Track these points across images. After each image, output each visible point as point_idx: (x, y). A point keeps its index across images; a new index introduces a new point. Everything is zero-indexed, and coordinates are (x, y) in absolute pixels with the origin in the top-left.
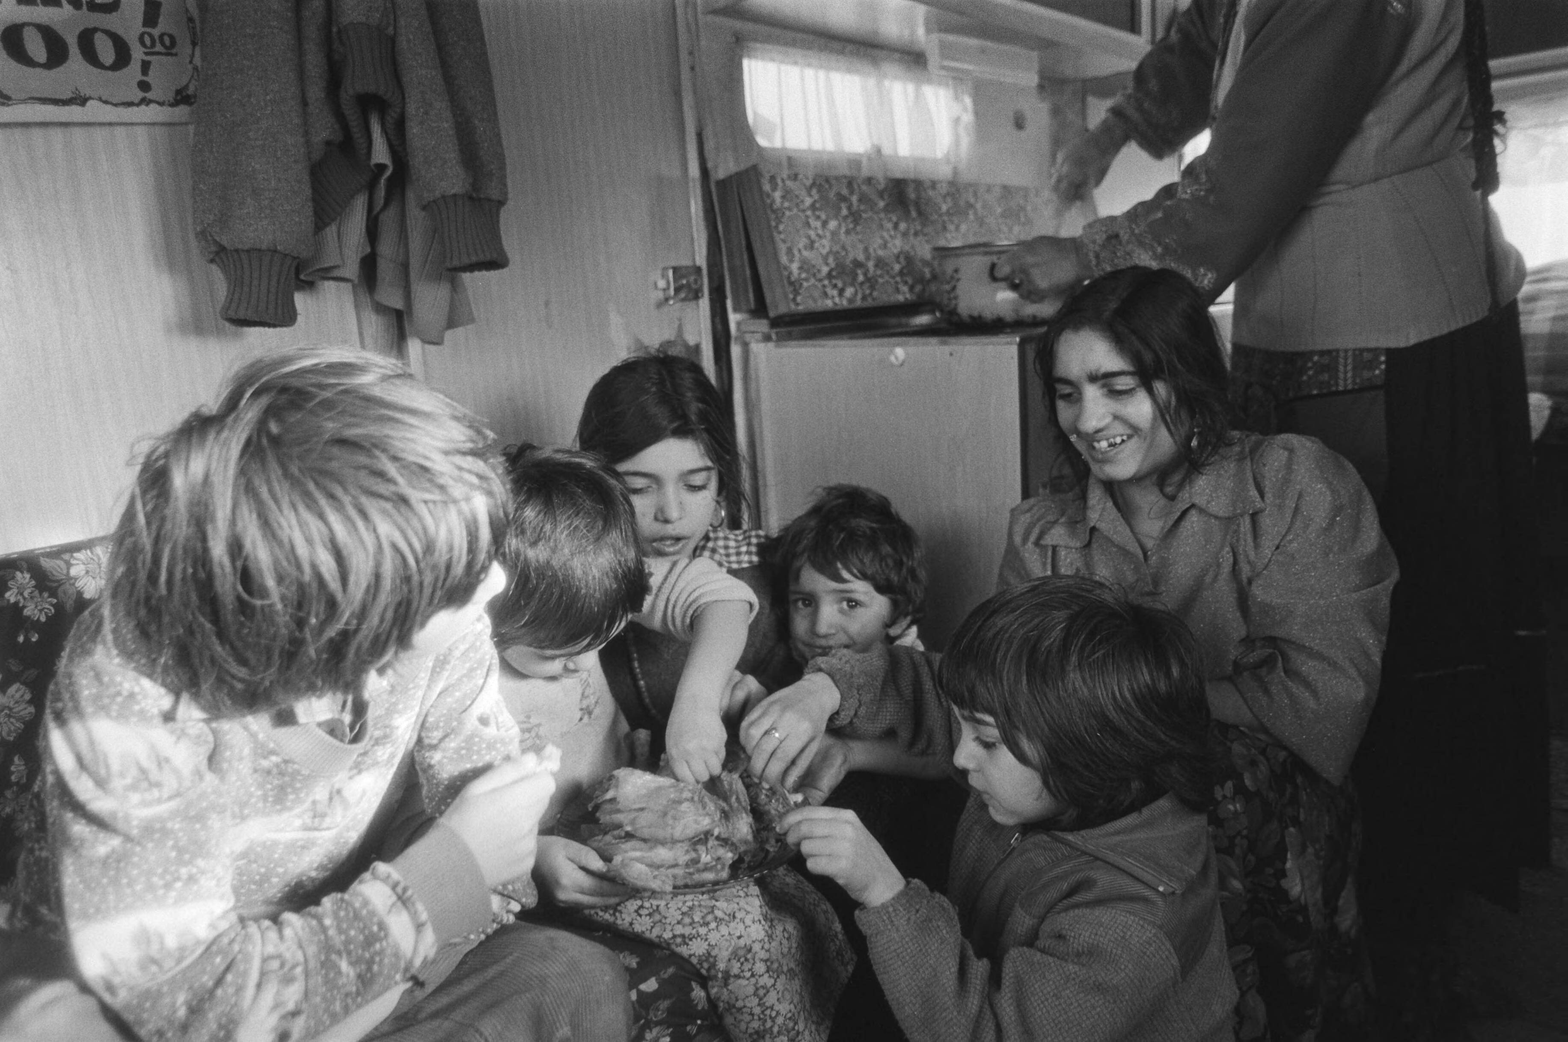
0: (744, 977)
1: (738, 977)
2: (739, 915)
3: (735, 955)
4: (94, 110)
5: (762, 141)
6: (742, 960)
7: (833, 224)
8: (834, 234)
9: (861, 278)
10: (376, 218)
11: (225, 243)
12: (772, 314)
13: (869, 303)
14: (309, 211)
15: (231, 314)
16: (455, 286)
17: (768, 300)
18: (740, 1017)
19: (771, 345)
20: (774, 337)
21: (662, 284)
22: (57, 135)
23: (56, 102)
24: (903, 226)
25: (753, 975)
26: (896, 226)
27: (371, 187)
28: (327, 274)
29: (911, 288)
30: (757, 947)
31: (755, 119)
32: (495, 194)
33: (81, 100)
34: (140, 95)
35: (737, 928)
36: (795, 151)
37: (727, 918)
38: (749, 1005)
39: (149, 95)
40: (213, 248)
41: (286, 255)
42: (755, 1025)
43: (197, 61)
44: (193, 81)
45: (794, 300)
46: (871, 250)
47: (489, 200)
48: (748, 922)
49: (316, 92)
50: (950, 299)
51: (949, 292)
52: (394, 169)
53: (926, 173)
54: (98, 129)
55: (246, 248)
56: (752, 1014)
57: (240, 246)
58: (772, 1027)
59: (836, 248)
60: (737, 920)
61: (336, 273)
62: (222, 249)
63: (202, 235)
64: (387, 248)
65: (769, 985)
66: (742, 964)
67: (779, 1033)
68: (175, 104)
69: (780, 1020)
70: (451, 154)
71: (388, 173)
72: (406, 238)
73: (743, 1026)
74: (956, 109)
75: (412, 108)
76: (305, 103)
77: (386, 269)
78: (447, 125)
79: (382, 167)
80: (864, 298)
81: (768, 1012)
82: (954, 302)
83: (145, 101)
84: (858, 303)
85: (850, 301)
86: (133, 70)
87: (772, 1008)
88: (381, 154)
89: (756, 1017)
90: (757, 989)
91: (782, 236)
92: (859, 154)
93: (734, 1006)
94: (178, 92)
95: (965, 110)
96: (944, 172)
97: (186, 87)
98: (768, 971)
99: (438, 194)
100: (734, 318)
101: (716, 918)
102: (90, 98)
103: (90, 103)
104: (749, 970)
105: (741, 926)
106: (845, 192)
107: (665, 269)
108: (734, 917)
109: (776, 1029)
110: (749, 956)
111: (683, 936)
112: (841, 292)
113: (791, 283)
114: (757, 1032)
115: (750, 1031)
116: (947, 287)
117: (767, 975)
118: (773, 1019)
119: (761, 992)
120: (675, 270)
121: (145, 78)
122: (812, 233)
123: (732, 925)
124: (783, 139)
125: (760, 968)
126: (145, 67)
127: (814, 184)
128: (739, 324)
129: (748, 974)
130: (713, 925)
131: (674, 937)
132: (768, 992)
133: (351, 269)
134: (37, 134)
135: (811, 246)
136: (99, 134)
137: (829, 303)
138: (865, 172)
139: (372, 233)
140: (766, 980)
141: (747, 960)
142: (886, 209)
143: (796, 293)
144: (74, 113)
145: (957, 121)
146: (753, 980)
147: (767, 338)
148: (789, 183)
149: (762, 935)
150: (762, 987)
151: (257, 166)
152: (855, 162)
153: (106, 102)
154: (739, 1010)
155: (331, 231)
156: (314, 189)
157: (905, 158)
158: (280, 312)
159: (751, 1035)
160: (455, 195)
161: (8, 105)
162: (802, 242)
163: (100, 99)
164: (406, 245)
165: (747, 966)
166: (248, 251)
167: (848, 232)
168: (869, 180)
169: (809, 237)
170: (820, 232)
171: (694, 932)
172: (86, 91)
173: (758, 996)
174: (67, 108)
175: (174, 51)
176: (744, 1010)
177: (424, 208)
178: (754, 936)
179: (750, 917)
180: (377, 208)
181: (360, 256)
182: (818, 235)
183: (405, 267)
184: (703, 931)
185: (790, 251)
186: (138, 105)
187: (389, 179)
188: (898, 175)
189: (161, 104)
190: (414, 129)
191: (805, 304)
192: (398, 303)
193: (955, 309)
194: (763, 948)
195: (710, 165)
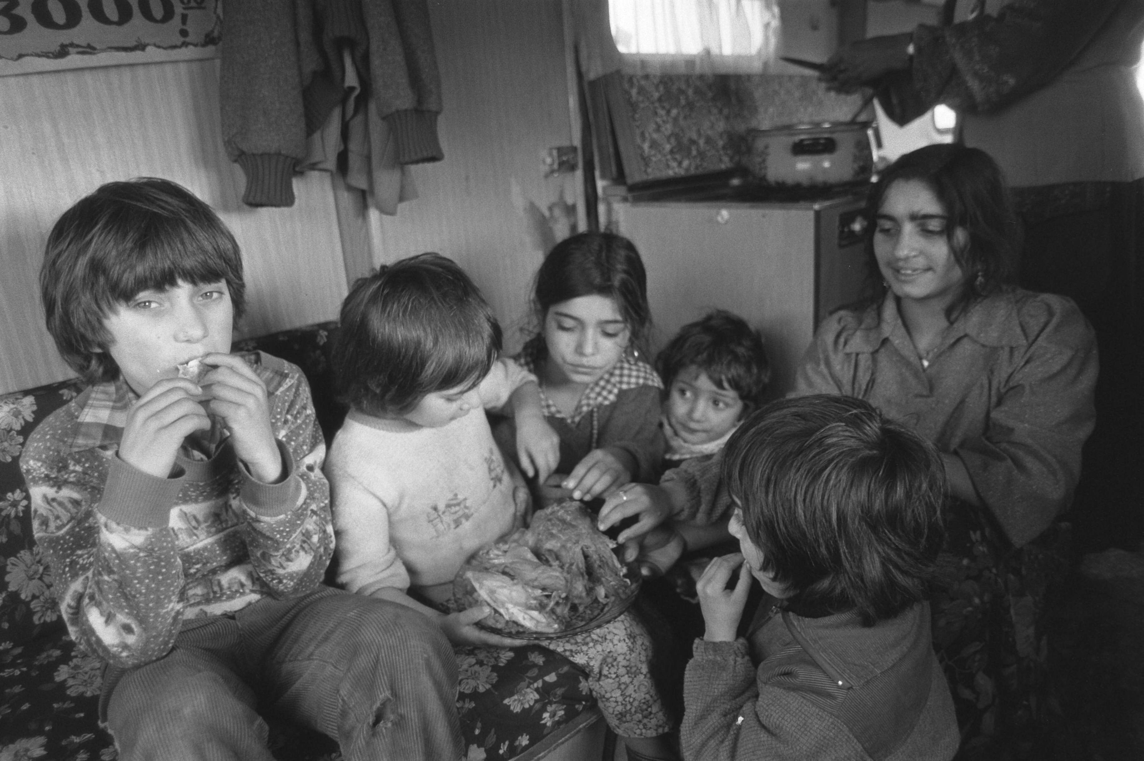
0: (611, 678)
1: (606, 677)
2: (609, 637)
3: (604, 661)
4: (152, 53)
5: (622, 49)
6: (610, 665)
7: (674, 112)
8: (676, 120)
9: (694, 152)
10: (348, 123)
11: (245, 149)
12: (630, 181)
13: (700, 171)
14: (303, 125)
15: (251, 199)
16: (403, 173)
17: (627, 171)
18: (608, 704)
19: (628, 205)
20: (630, 198)
21: (549, 160)
22: (127, 74)
23: (125, 49)
24: (726, 111)
25: (617, 676)
26: (721, 111)
27: (344, 102)
28: (313, 167)
29: (731, 159)
30: (620, 658)
31: (617, 32)
32: (433, 107)
33: (141, 47)
34: (182, 39)
35: (608, 647)
36: (647, 55)
37: (600, 639)
38: (614, 695)
39: (188, 40)
40: (237, 153)
41: (287, 157)
42: (620, 708)
43: (220, 11)
44: (217, 27)
45: (645, 171)
46: (702, 132)
47: (429, 111)
48: (616, 642)
49: (305, 36)
50: (761, 169)
51: (760, 164)
52: (361, 90)
53: (744, 69)
54: (153, 66)
55: (260, 152)
56: (617, 702)
57: (255, 152)
58: (630, 709)
59: (677, 130)
60: (608, 641)
61: (321, 166)
62: (242, 153)
63: (228, 143)
64: (355, 146)
65: (628, 682)
66: (609, 668)
67: (636, 712)
68: (205, 44)
69: (636, 704)
70: (403, 80)
71: (357, 92)
72: (369, 138)
73: (611, 710)
74: (767, 16)
75: (373, 47)
76: (298, 44)
77: (355, 161)
78: (400, 58)
79: (352, 89)
80: (697, 168)
81: (627, 699)
82: (763, 171)
83: (185, 44)
84: (692, 171)
85: (687, 170)
86: (176, 22)
87: (630, 696)
88: (351, 79)
89: (620, 703)
90: (620, 685)
91: (638, 123)
92: (695, 56)
93: (604, 697)
94: (207, 36)
95: (773, 16)
96: (757, 67)
97: (212, 31)
98: (627, 673)
99: (393, 109)
100: (600, 184)
101: (593, 640)
102: (148, 45)
103: (149, 49)
104: (615, 673)
105: (611, 644)
106: (683, 87)
107: (551, 149)
108: (606, 639)
109: (633, 710)
110: (615, 663)
111: (571, 651)
112: (680, 164)
113: (643, 158)
114: (621, 713)
115: (616, 713)
116: (759, 160)
117: (627, 676)
118: (631, 704)
119: (623, 687)
120: (559, 150)
121: (184, 27)
122: (658, 120)
123: (604, 644)
124: (638, 47)
125: (622, 671)
126: (184, 18)
127: (661, 82)
128: (604, 189)
129: (614, 676)
130: (591, 644)
131: (565, 650)
132: (627, 686)
133: (331, 164)
134: (113, 74)
135: (658, 129)
136: (154, 71)
137: (671, 173)
138: (698, 70)
139: (345, 135)
140: (626, 679)
141: (613, 666)
142: (714, 99)
143: (647, 165)
144: (137, 56)
145: (767, 26)
146: (617, 679)
147: (625, 200)
148: (643, 82)
149: (626, 649)
150: (624, 683)
151: (266, 93)
152: (690, 62)
153: (159, 47)
154: (608, 699)
155: (317, 136)
156: (306, 107)
157: (728, 56)
158: (284, 198)
159: (616, 715)
160: (406, 110)
161: (94, 54)
162: (653, 126)
163: (155, 45)
164: (369, 142)
165: (613, 670)
166: (262, 155)
167: (685, 118)
168: (701, 77)
169: (656, 123)
170: (665, 118)
171: (579, 648)
172: (145, 40)
173: (620, 689)
174: (133, 53)
175: (203, 5)
176: (611, 699)
177: (383, 119)
178: (620, 651)
179: (617, 638)
180: (348, 117)
181: (337, 152)
182: (664, 121)
183: (368, 158)
184: (585, 648)
185: (643, 134)
186: (180, 47)
187: (358, 98)
188: (723, 71)
189: (196, 45)
190: (376, 62)
191: (654, 173)
192: (363, 184)
193: (764, 176)
194: (625, 659)
195: (584, 69)
